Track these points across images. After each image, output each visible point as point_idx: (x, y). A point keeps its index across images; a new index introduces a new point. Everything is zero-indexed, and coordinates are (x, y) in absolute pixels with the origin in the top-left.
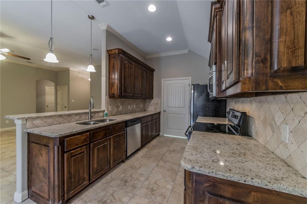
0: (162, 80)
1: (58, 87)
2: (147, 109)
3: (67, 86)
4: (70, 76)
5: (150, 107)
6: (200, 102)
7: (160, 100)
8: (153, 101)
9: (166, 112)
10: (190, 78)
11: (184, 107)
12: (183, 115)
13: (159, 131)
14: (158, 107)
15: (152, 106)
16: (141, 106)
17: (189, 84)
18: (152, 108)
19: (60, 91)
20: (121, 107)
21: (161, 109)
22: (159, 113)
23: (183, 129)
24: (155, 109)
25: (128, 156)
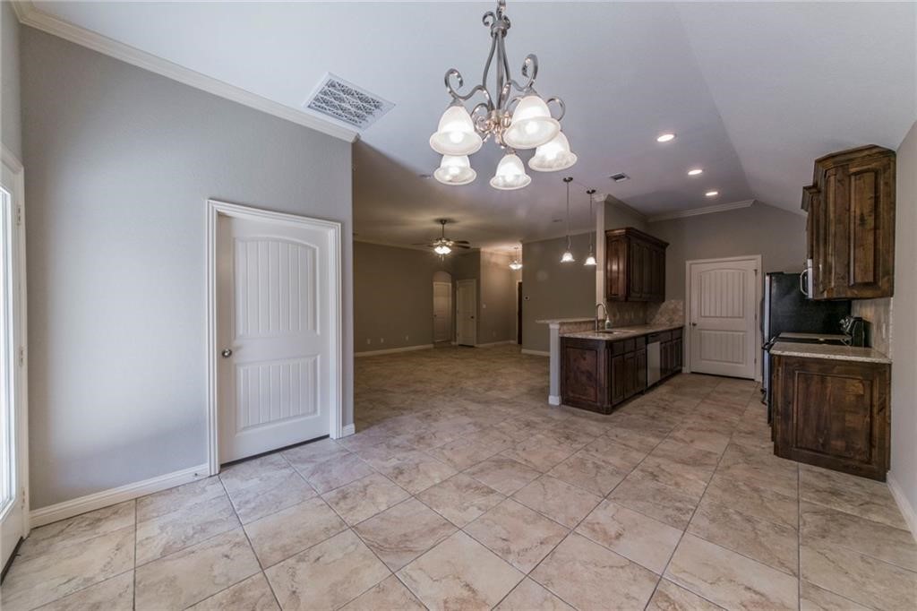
0: (688, 263)
1: (457, 282)
2: (651, 320)
3: (475, 281)
4: (482, 262)
5: (658, 316)
6: (787, 305)
7: (682, 304)
8: (664, 305)
9: (697, 327)
10: (759, 257)
11: (743, 317)
12: (741, 334)
13: (681, 365)
14: (676, 318)
15: (661, 314)
16: (641, 314)
17: (756, 270)
18: (663, 319)
19: (461, 289)
20: (618, 314)
21: (684, 321)
22: (681, 329)
23: (741, 361)
24: (671, 320)
25: (649, 385)
